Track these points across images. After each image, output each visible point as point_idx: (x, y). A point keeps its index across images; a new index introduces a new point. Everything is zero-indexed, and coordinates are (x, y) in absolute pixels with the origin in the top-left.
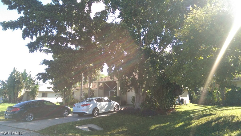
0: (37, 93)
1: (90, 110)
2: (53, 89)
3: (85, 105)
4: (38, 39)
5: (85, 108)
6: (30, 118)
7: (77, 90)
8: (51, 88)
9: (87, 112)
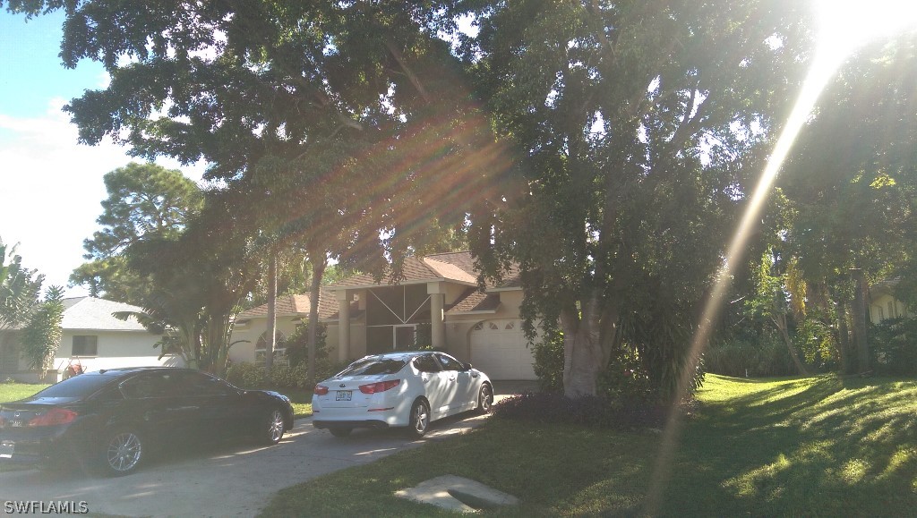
0: (56, 339)
1: (401, 407)
2: (141, 318)
3: (377, 388)
4: (124, 80)
5: (379, 399)
6: (126, 459)
7: (244, 325)
8: (135, 314)
9: (392, 420)
